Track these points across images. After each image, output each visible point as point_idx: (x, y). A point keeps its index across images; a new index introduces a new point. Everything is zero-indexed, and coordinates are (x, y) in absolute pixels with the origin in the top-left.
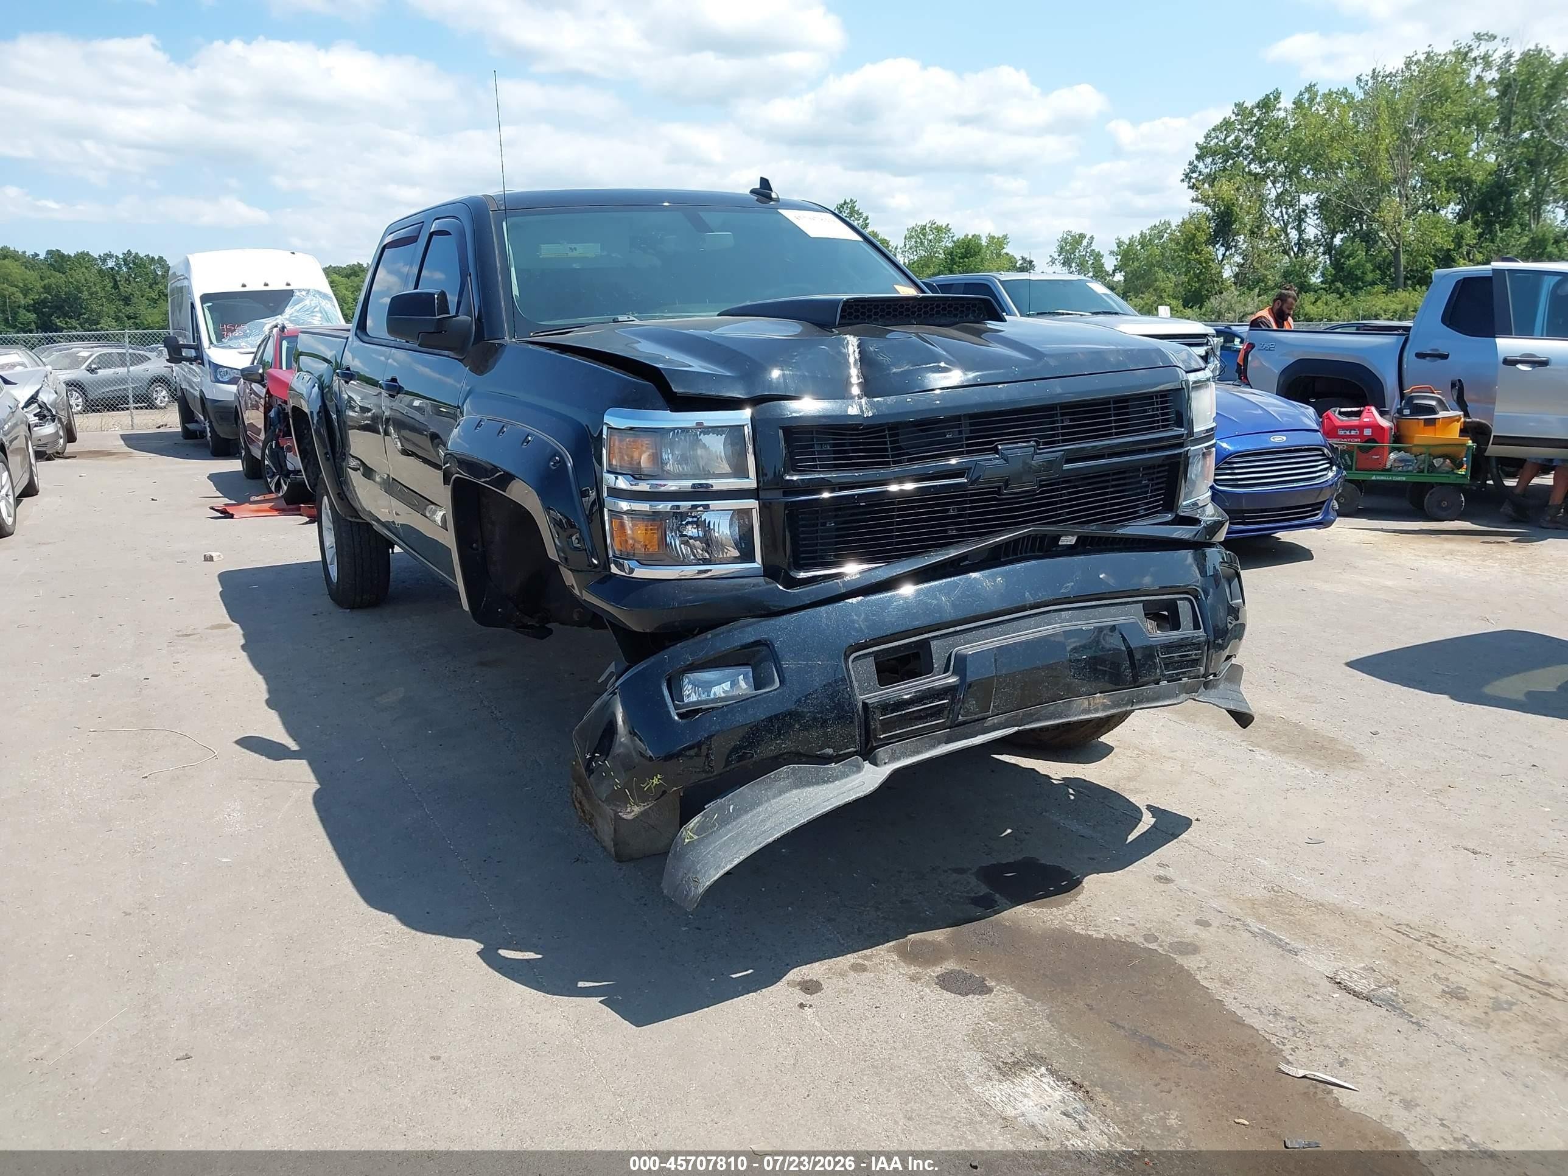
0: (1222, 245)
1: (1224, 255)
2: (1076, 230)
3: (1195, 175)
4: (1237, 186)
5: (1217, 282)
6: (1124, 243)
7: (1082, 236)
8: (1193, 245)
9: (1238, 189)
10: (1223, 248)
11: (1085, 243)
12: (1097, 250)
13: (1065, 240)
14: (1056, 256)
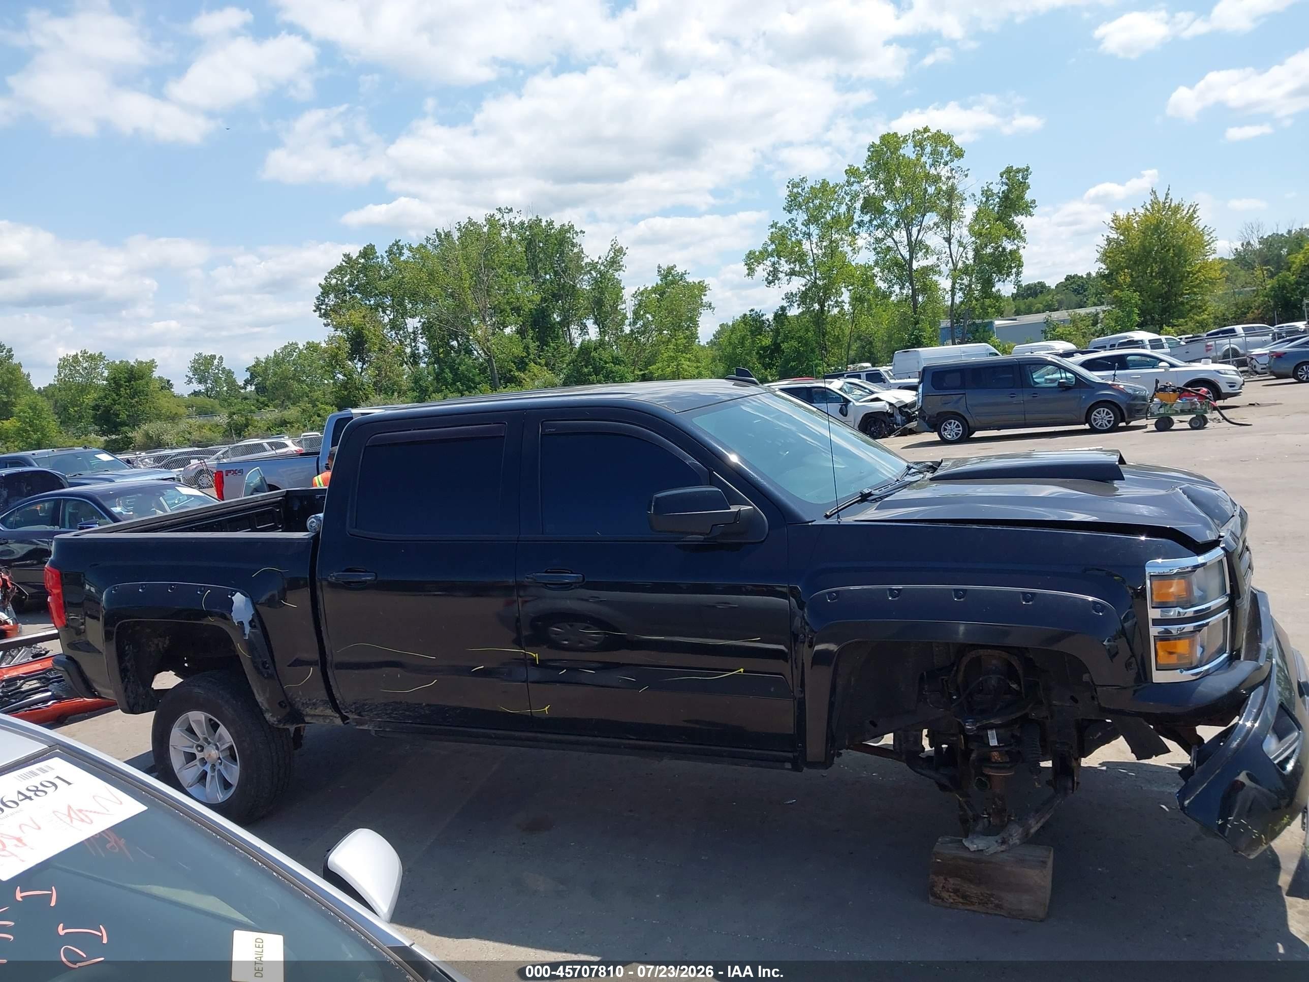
0: (359, 360)
1: (362, 368)
2: (207, 353)
3: (324, 307)
4: (362, 314)
5: (361, 390)
6: (262, 362)
7: (213, 357)
8: (336, 361)
9: (364, 317)
10: (361, 363)
11: (216, 362)
12: (227, 368)
13: (195, 361)
14: (191, 375)
